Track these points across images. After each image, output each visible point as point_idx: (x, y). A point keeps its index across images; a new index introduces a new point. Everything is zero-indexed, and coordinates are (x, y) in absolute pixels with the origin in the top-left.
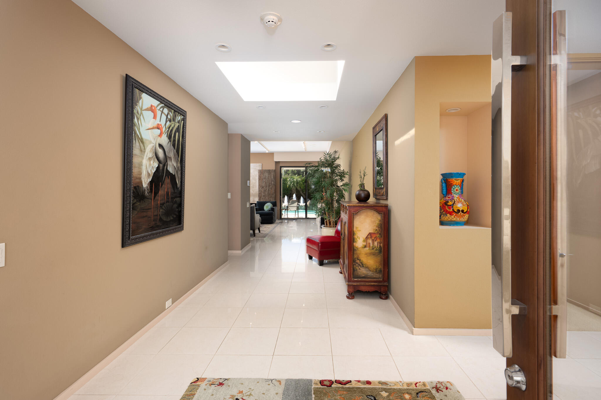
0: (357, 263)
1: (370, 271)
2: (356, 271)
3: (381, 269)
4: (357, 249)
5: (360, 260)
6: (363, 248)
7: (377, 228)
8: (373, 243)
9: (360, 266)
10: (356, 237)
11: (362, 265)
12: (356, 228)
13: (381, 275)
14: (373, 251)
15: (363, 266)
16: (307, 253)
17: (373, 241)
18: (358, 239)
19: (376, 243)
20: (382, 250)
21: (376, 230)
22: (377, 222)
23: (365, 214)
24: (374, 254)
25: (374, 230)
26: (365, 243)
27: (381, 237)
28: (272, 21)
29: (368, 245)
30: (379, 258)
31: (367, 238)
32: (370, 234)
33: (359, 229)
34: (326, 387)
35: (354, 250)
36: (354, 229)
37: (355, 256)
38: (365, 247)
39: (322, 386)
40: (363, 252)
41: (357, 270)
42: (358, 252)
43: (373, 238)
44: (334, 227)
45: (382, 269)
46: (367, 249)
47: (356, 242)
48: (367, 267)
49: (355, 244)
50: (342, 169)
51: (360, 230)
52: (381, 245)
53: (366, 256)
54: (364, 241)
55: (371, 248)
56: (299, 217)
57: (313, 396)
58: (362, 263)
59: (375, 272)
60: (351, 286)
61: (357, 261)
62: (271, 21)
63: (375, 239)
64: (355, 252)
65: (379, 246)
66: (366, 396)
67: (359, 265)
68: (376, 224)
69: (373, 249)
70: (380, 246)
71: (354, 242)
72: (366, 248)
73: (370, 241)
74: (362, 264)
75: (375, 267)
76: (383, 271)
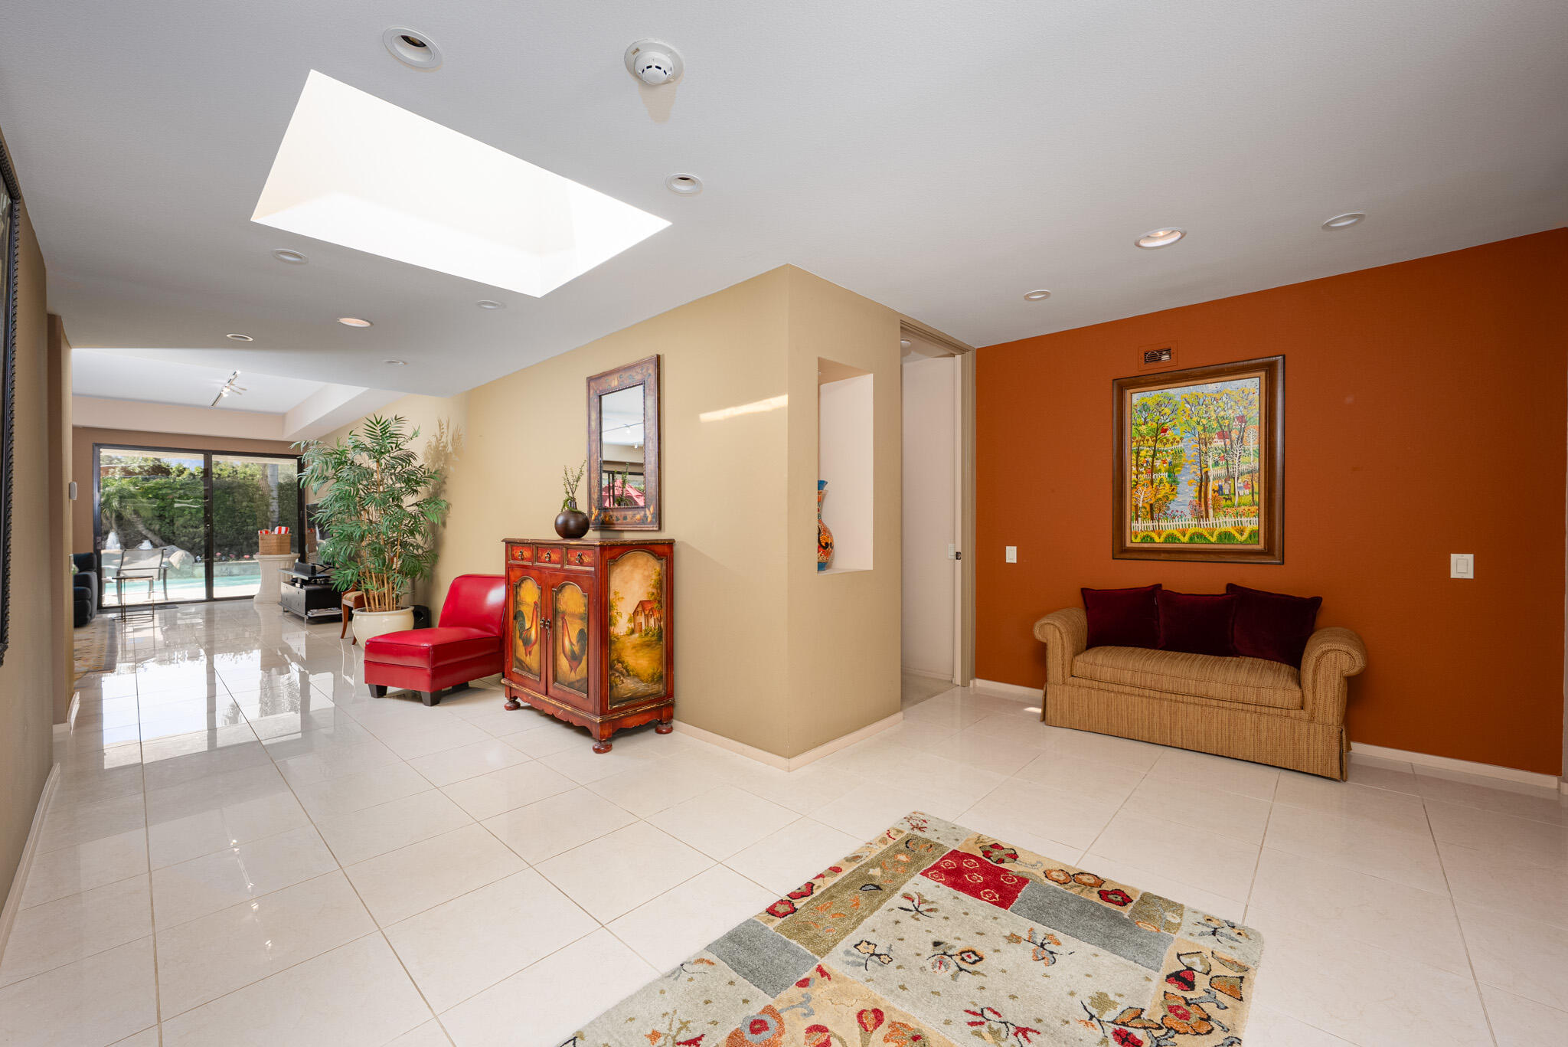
0: (617, 670)
1: (642, 681)
2: (615, 689)
3: (661, 672)
4: (618, 639)
5: (622, 663)
6: (628, 635)
7: (654, 591)
8: (647, 622)
9: (623, 675)
10: (614, 613)
11: (628, 673)
12: (615, 593)
13: (661, 686)
14: (647, 639)
15: (629, 675)
16: (366, 682)
17: (647, 616)
18: (618, 618)
19: (652, 621)
20: (664, 633)
21: (653, 594)
22: (655, 577)
23: (632, 561)
24: (647, 645)
25: (648, 594)
26: (632, 624)
27: (661, 606)
28: (657, 67)
29: (637, 628)
30: (658, 652)
31: (636, 613)
32: (642, 603)
33: (620, 595)
34: (791, 915)
35: (611, 642)
36: (612, 596)
37: (614, 656)
38: (633, 632)
39: (783, 919)
40: (629, 644)
41: (616, 685)
42: (619, 645)
43: (647, 613)
44: (393, 610)
45: (664, 673)
46: (636, 635)
47: (615, 624)
48: (637, 676)
49: (612, 628)
50: (416, 464)
51: (623, 598)
52: (662, 623)
53: (634, 651)
54: (630, 620)
55: (643, 634)
56: (169, 597)
57: (794, 942)
58: (626, 668)
59: (651, 681)
60: (607, 724)
61: (616, 666)
62: (654, 67)
63: (651, 613)
64: (613, 648)
65: (657, 627)
66: (861, 889)
67: (621, 673)
68: (653, 582)
69: (646, 634)
70: (660, 627)
71: (610, 625)
72: (633, 636)
73: (641, 619)
74: (627, 671)
75: (650, 671)
76: (664, 677)
